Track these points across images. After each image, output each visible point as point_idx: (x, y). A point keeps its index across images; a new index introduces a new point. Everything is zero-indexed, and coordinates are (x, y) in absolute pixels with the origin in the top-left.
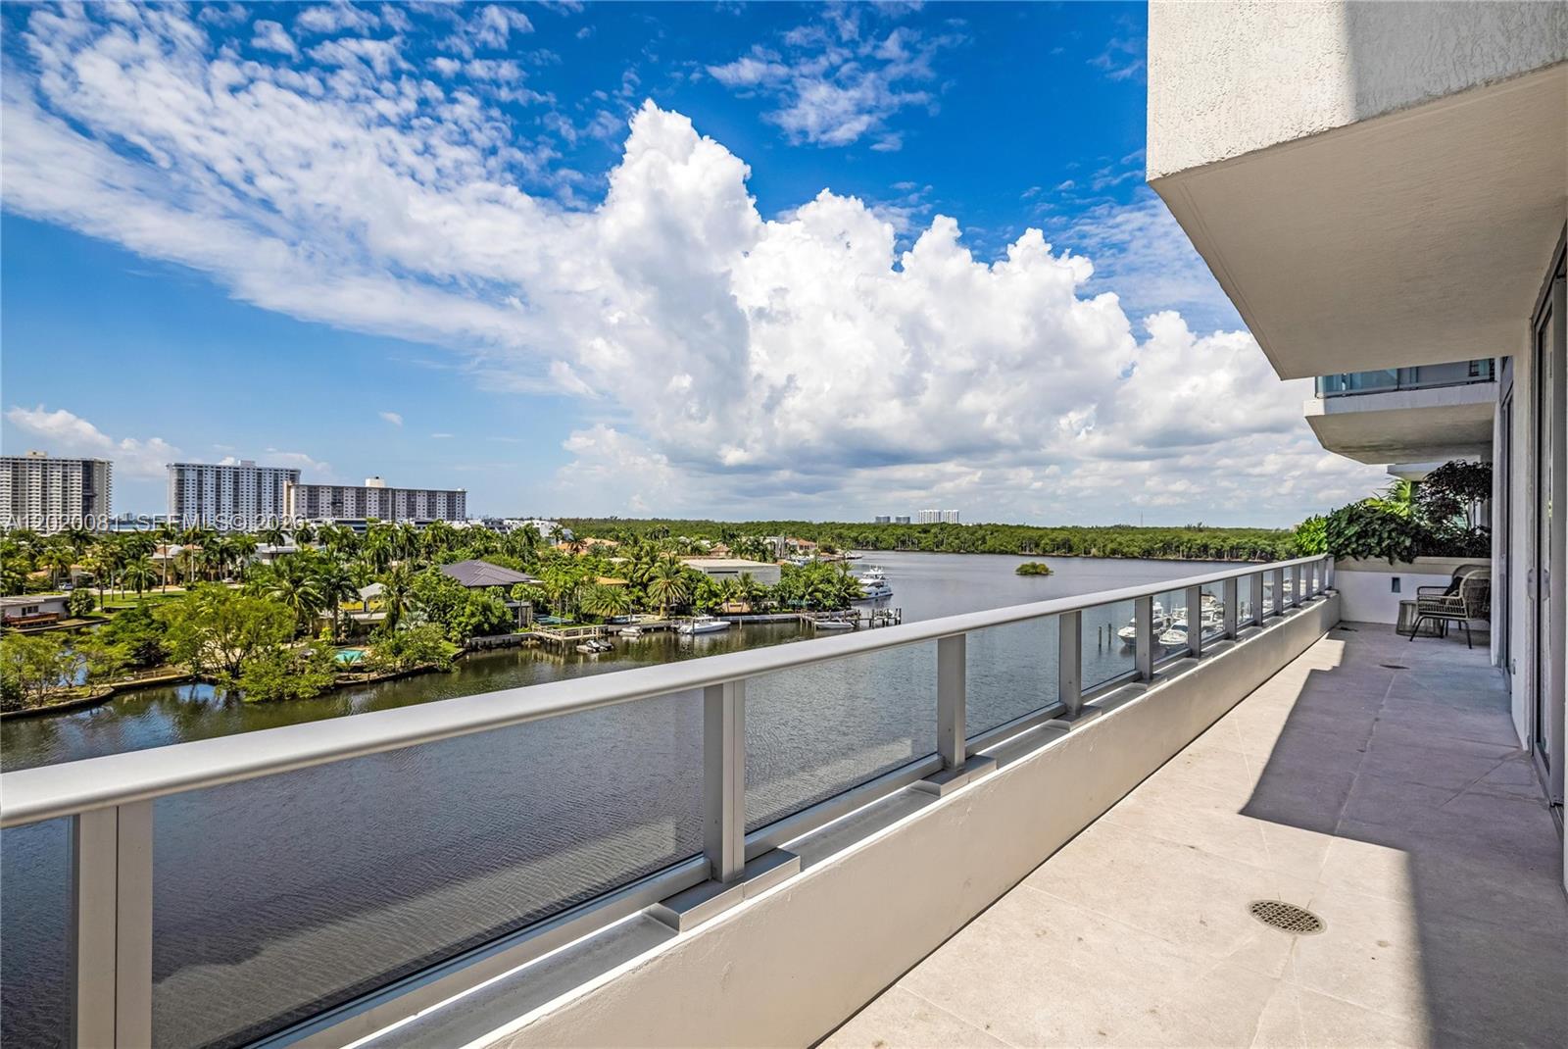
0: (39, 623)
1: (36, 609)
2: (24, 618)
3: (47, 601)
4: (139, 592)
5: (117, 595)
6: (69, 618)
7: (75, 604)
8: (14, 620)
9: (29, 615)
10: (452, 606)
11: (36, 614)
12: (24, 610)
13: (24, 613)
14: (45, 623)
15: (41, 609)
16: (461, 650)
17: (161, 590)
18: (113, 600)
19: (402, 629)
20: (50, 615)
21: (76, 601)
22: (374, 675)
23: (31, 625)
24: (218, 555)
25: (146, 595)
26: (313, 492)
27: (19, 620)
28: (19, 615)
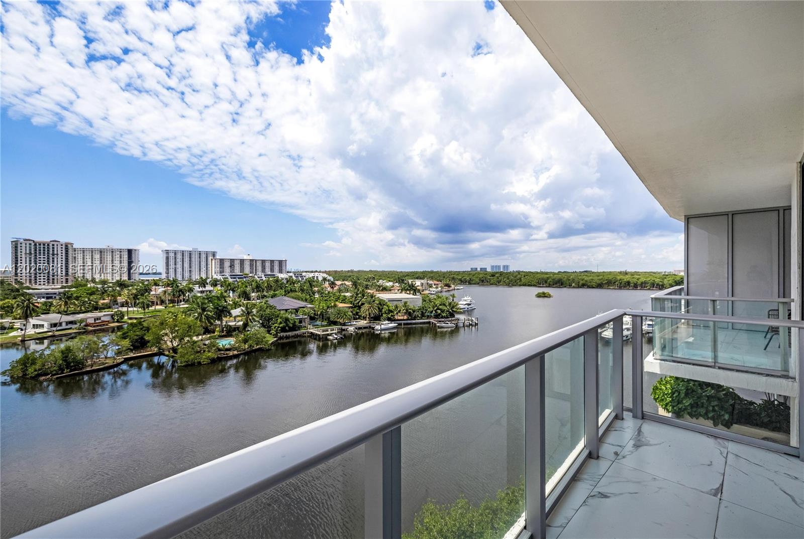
0: (101, 325)
1: (100, 319)
2: (95, 323)
3: (104, 315)
4: (144, 310)
5: (135, 311)
6: (114, 322)
7: (116, 316)
8: (90, 324)
9: (97, 321)
10: (272, 319)
11: (100, 321)
12: (95, 319)
13: (95, 321)
14: (104, 325)
15: (102, 319)
16: (275, 339)
17: (154, 308)
18: (133, 313)
19: (248, 331)
20: (106, 321)
21: (117, 315)
22: (236, 352)
23: (98, 326)
24: (178, 293)
25: (147, 311)
26: (222, 261)
27: (92, 324)
28: (93, 322)
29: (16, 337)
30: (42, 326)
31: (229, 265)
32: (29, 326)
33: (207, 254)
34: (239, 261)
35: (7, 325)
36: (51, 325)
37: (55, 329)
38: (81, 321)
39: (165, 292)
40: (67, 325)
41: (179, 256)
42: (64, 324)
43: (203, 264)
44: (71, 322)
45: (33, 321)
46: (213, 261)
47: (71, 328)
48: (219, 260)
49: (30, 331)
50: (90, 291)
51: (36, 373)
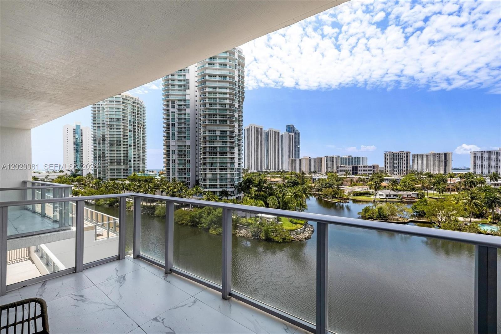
0: (410, 199)
1: (410, 195)
4: (440, 193)
5: (435, 193)
6: (418, 199)
7: (420, 195)
9: (409, 197)
11: (410, 197)
12: (408, 195)
13: (408, 196)
14: (412, 199)
15: (412, 195)
17: (449, 193)
18: (433, 195)
20: (414, 197)
21: (420, 194)
23: (408, 199)
25: (441, 194)
27: (406, 198)
28: (407, 197)
29: (372, 199)
30: (382, 195)
32: (378, 194)
35: (371, 193)
36: (386, 195)
37: (387, 197)
38: (400, 195)
39: (460, 182)
40: (393, 196)
42: (392, 196)
44: (395, 195)
45: (380, 192)
47: (395, 199)
49: (378, 197)
50: (412, 179)
51: (368, 216)
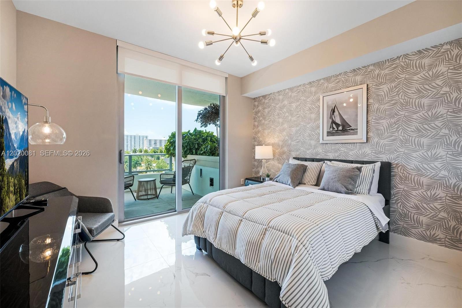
26: (150, 141)
31: (154, 143)
33: (143, 137)
34: (159, 141)
41: (129, 138)
43: (141, 142)
46: (146, 140)
48: (149, 140)
